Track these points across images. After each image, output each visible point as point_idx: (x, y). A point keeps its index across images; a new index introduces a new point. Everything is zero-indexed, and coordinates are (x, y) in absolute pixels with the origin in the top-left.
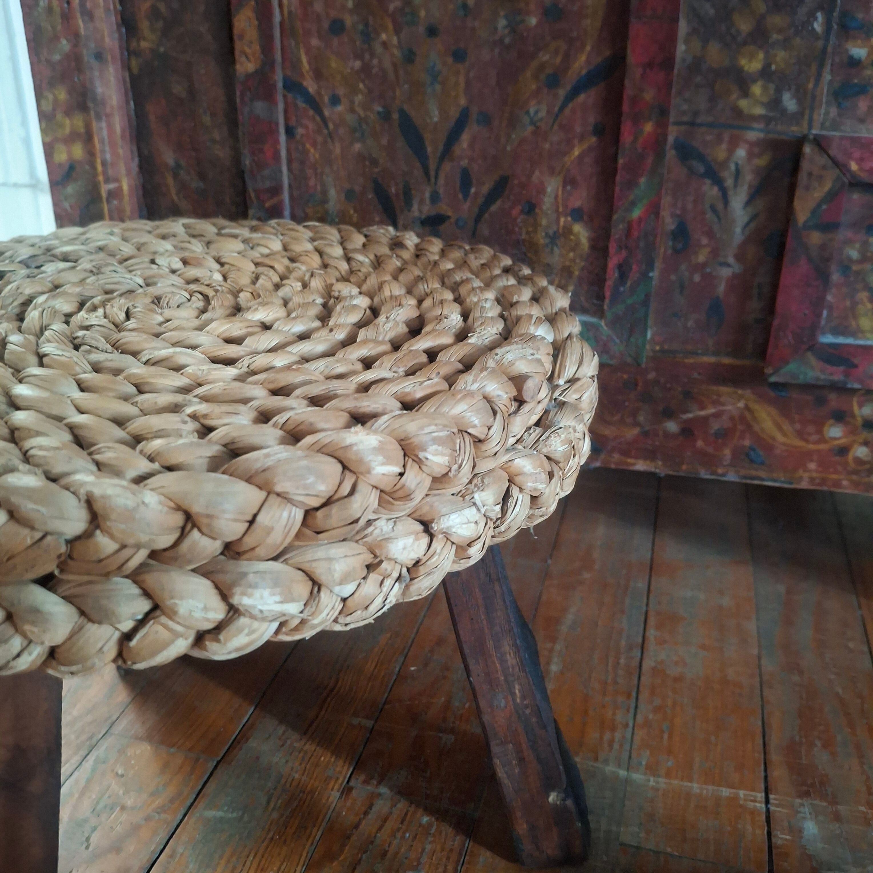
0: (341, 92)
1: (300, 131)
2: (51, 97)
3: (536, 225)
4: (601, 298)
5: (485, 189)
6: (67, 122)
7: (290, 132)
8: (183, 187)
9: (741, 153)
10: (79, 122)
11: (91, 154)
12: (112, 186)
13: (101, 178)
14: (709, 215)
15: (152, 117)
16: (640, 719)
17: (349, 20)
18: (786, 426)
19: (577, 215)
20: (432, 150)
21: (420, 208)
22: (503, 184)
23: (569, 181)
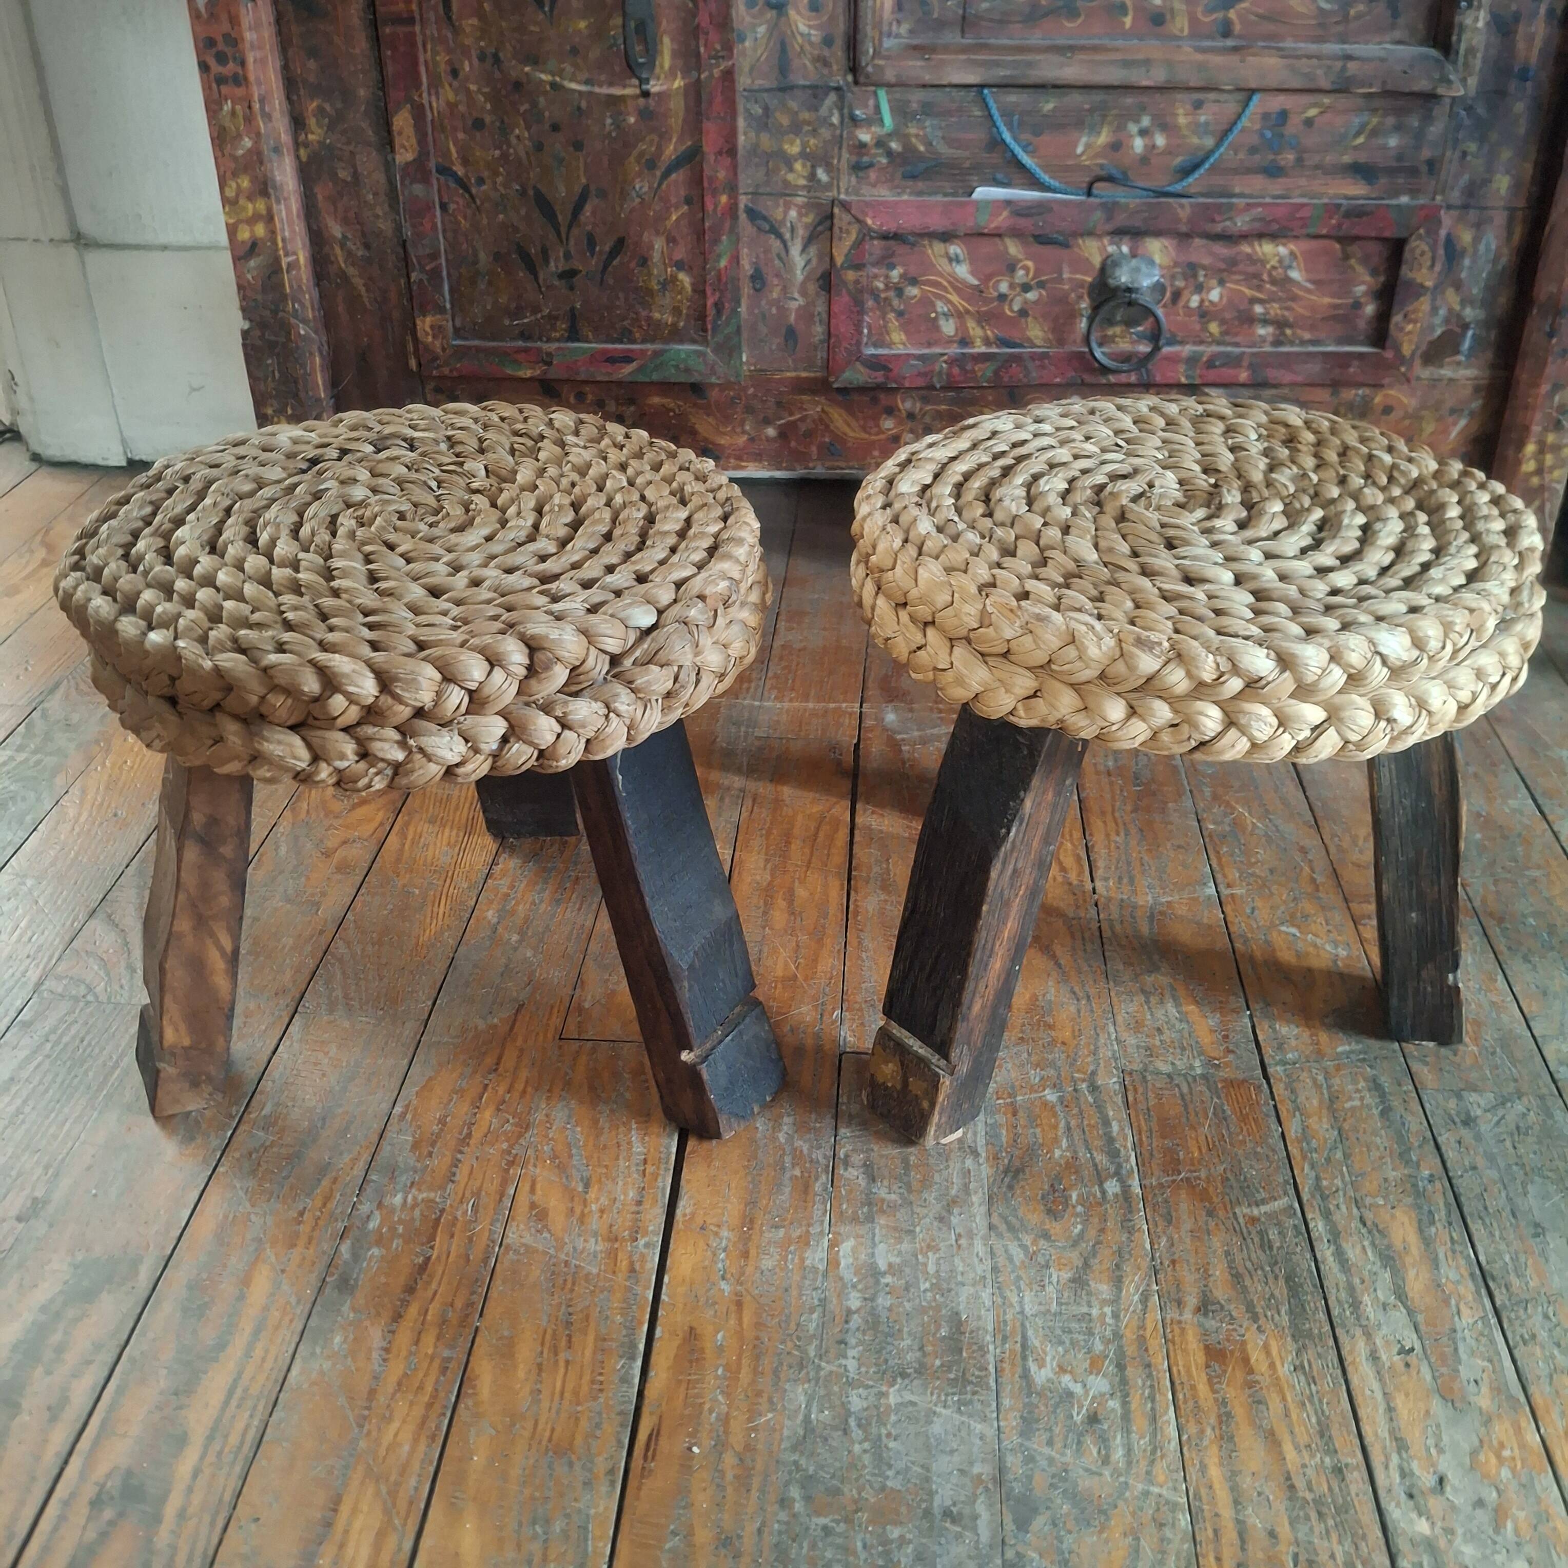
0: (486, 174)
1: (452, 207)
2: (234, 185)
3: (650, 274)
4: (705, 330)
5: (607, 248)
6: (250, 206)
7: (444, 207)
8: (349, 254)
9: (793, 214)
10: (261, 206)
11: (273, 232)
12: (290, 259)
13: (281, 252)
14: (777, 262)
15: (320, 197)
16: (770, 674)
17: (488, 119)
18: (853, 423)
19: (680, 265)
20: (562, 219)
21: (556, 265)
22: (620, 243)
23: (671, 240)
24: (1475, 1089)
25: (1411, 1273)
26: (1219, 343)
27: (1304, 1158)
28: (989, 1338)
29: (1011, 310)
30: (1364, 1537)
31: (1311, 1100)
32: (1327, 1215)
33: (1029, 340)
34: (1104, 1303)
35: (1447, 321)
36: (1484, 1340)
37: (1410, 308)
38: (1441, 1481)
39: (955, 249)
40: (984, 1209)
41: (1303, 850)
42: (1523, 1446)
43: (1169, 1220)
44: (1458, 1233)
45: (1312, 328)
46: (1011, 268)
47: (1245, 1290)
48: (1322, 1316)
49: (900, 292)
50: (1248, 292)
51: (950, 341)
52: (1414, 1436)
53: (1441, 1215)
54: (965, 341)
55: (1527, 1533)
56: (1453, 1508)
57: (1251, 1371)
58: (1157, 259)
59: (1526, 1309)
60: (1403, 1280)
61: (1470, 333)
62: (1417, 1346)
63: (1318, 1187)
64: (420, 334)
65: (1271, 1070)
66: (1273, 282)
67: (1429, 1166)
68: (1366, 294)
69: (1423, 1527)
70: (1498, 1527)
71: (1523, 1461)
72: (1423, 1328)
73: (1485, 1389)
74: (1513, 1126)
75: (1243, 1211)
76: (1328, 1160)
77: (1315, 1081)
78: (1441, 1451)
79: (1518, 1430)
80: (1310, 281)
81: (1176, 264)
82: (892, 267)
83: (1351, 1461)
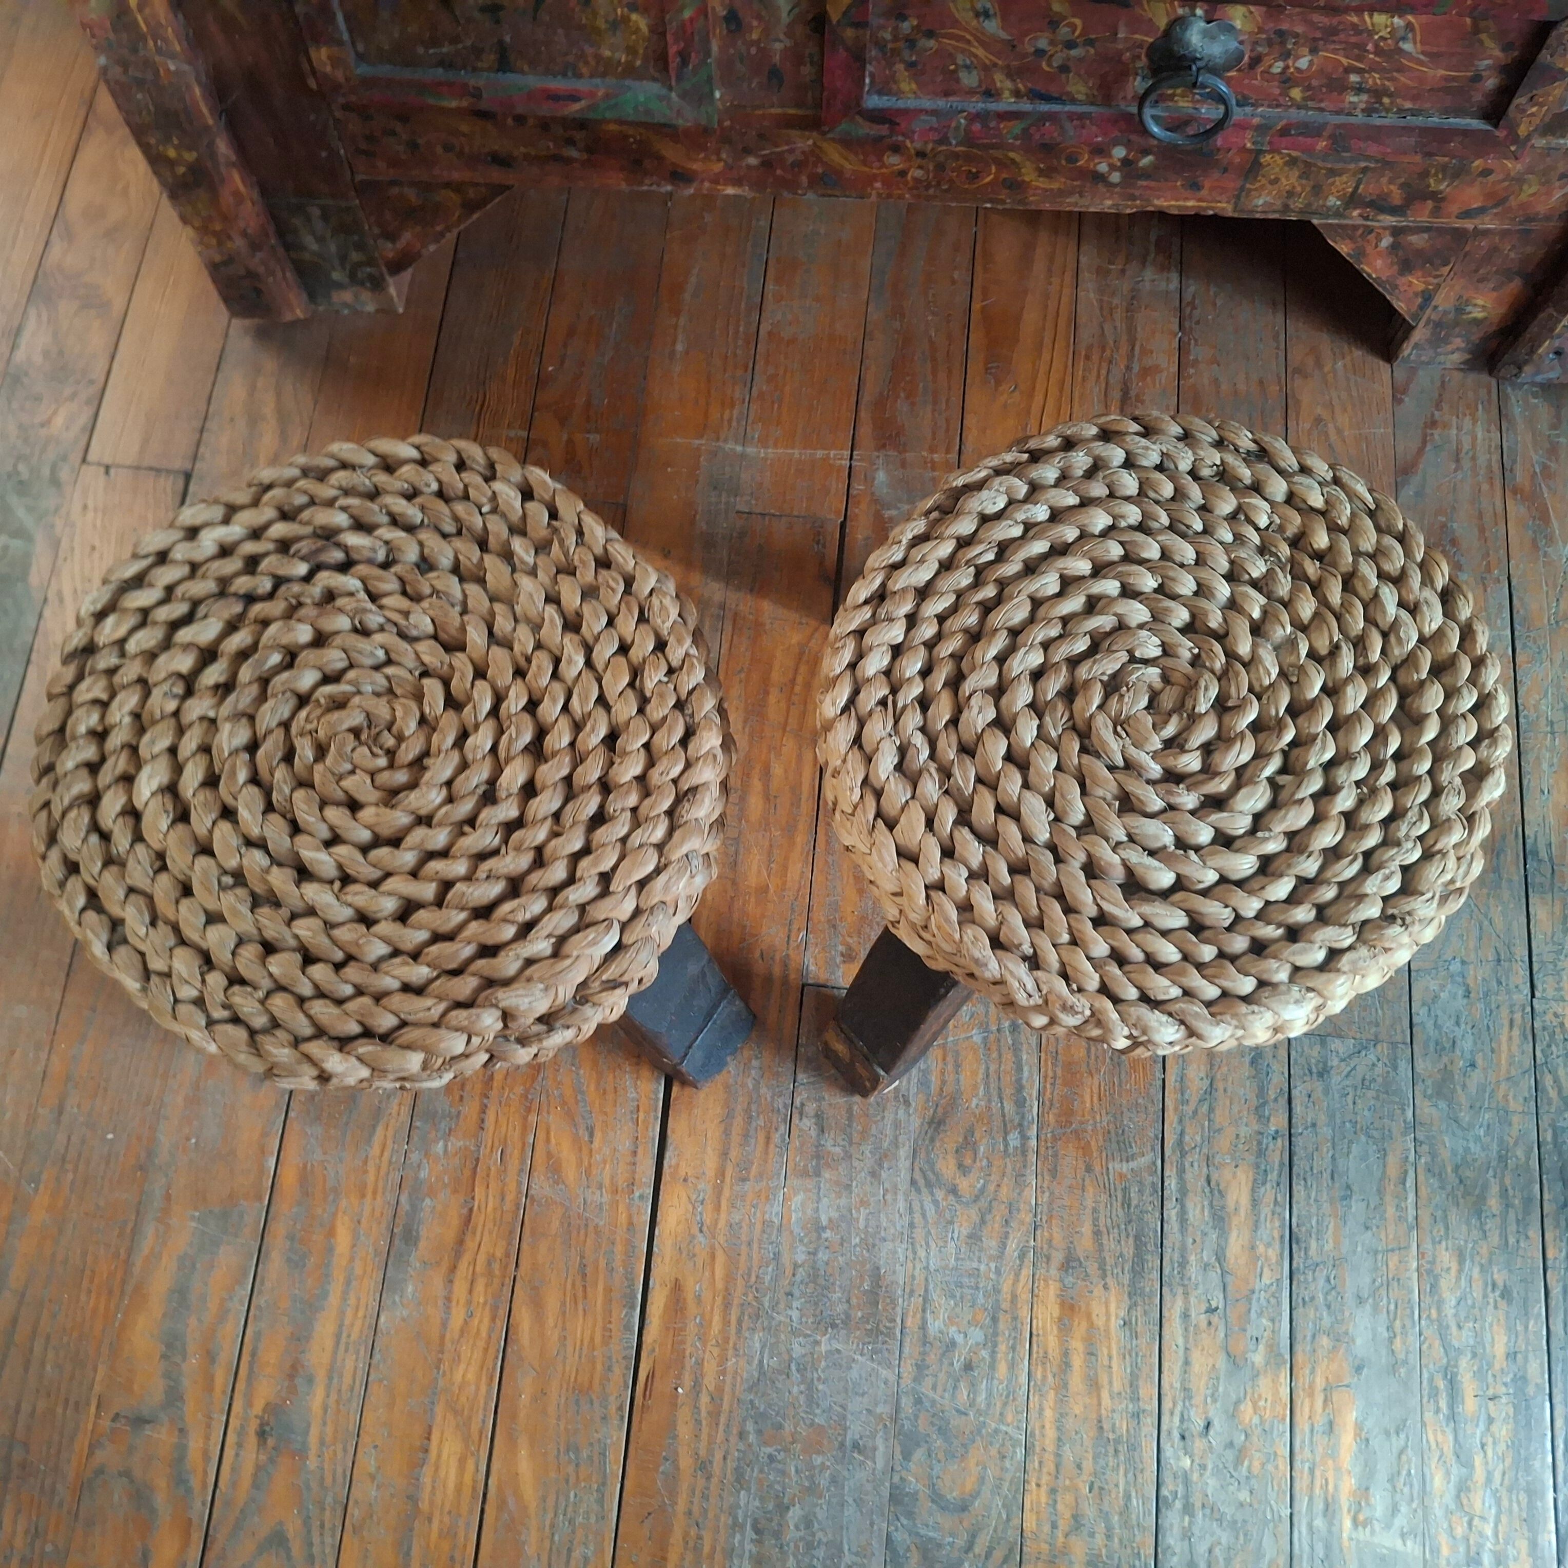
3: (595, 14)
4: (667, 71)
16: (755, 391)
18: (852, 157)
19: (633, 7)
25: (1234, 1235)
26: (1299, 107)
27: (1176, 1109)
28: (899, 1292)
29: (1049, 65)
30: (1143, 1469)
32: (1181, 1172)
33: (1068, 94)
34: (991, 1258)
36: (1273, 1301)
37: (1540, 91)
38: (1208, 1426)
39: (983, 3)
40: (908, 1163)
42: (1276, 1395)
43: (1054, 1173)
44: (1282, 1194)
45: (1414, 98)
46: (1054, 25)
47: (1101, 1248)
48: (1156, 1275)
49: (911, 42)
50: (1345, 61)
51: (971, 92)
52: (1200, 1386)
53: (1273, 1176)
54: (990, 93)
55: (1256, 1470)
56: (1211, 1448)
57: (1091, 1325)
58: (1238, 24)
59: (1314, 1271)
60: (1227, 1240)
62: (1221, 1305)
63: (1180, 1142)
64: (316, 62)
66: (1378, 51)
67: (1278, 1121)
68: (1488, 68)
69: (1187, 1462)
70: (1238, 1462)
71: (1272, 1409)
72: (1229, 1288)
73: (1261, 1346)
74: (1360, 1078)
75: (1116, 1166)
76: (1195, 1112)
78: (1215, 1401)
79: (1275, 1384)
80: (1423, 53)
81: (1261, 30)
82: (902, 17)
83: (1148, 1407)
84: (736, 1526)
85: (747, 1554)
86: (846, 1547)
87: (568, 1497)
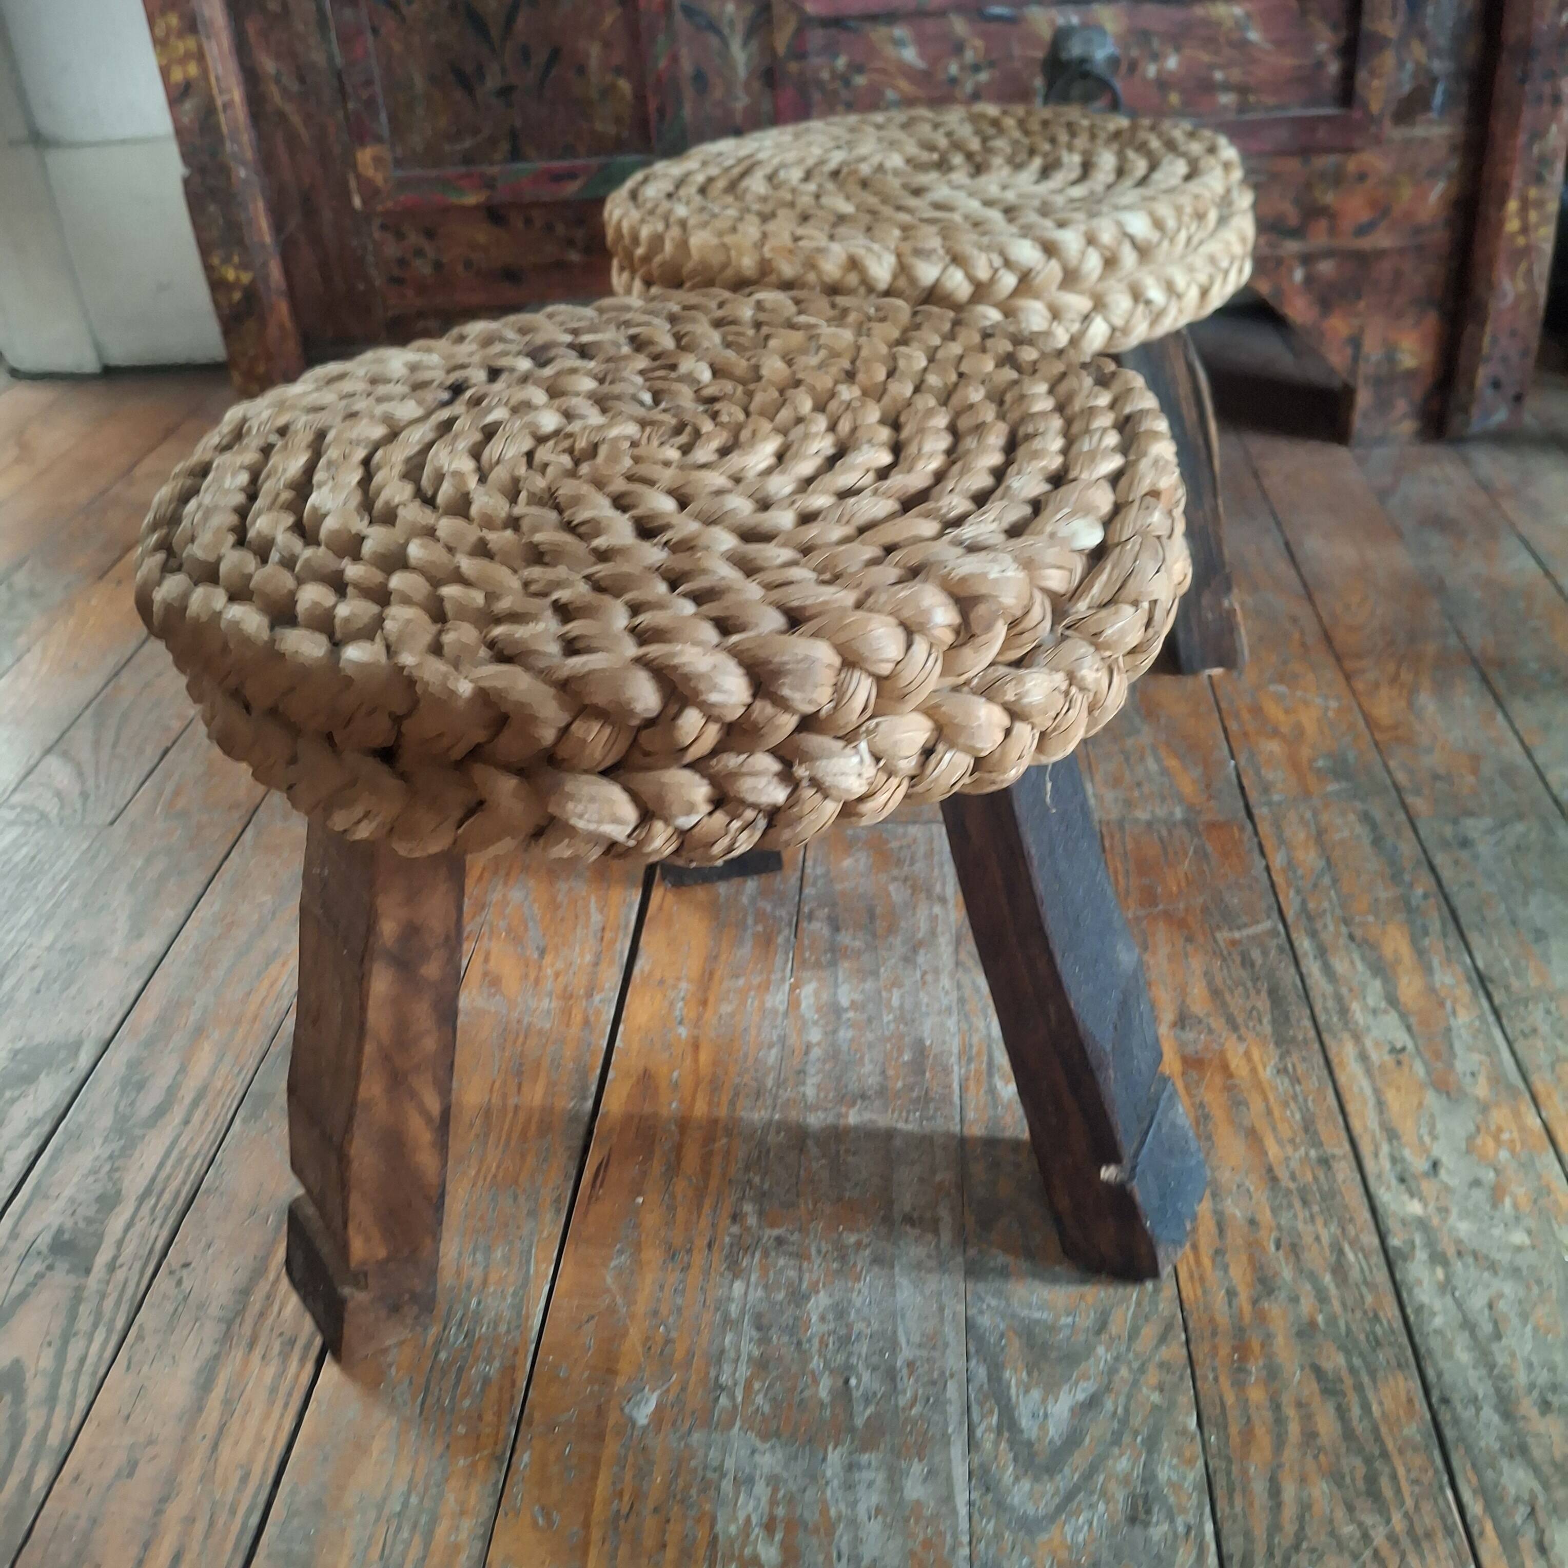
1: (384, 30)
2: (163, 25)
3: (588, 84)
4: (649, 138)
5: (543, 60)
6: (181, 44)
7: (375, 31)
8: (285, 91)
9: (730, 7)
10: (191, 43)
11: (206, 70)
13: (215, 91)
14: (717, 59)
15: (251, 32)
19: (619, 71)
20: (495, 32)
21: (492, 82)
22: (555, 54)
23: (607, 45)
24: (1471, 814)
25: (1404, 981)
27: (1289, 885)
28: (954, 1059)
29: (962, 95)
30: (1351, 1220)
31: (1298, 834)
32: (1313, 934)
35: (1415, 76)
36: (1481, 1037)
37: (1375, 62)
38: (1435, 1165)
39: (899, 31)
40: (951, 949)
41: (1294, 620)
42: (1522, 1129)
44: (1453, 940)
45: (1276, 91)
46: (958, 48)
47: (1224, 1004)
48: (1307, 1023)
49: (847, 81)
52: (1407, 1128)
53: (1435, 925)
55: (1526, 1207)
56: (1447, 1189)
57: (1230, 1076)
58: (1108, 29)
59: (1526, 1006)
60: (1395, 986)
61: (1440, 89)
62: (1410, 1046)
63: (1304, 910)
64: (360, 168)
65: (1256, 811)
66: (1231, 45)
67: (1423, 885)
68: (1328, 52)
69: (1415, 1208)
70: (1496, 1204)
71: (1523, 1143)
72: (1415, 1028)
73: (1482, 1080)
74: (1513, 846)
75: (1223, 936)
76: (1315, 886)
77: (1302, 818)
78: (1435, 1138)
79: (1517, 1115)
80: (1269, 42)
81: (1129, 32)
82: (836, 56)
83: (1338, 1151)
84: (727, 1322)
85: (744, 1357)
86: (902, 1340)
87: (467, 1306)
